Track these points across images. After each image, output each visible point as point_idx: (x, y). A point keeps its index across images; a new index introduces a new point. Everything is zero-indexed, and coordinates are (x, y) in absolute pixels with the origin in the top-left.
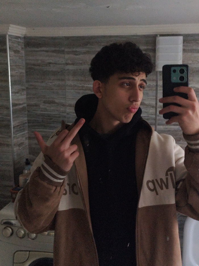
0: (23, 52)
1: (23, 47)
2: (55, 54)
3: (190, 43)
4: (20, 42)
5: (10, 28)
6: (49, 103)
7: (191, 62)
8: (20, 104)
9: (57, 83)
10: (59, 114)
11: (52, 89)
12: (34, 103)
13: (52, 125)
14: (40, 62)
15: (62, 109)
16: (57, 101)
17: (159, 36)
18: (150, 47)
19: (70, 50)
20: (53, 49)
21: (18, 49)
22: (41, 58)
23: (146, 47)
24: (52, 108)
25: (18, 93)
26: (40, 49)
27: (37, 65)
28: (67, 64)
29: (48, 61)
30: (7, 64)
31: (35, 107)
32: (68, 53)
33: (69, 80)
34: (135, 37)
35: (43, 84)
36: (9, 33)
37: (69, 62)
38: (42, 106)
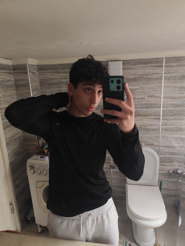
0: (37, 74)
1: (37, 70)
2: (54, 74)
3: (126, 65)
4: (35, 68)
5: (28, 60)
7: (127, 75)
9: (57, 89)
14: (47, 78)
17: (109, 61)
19: (63, 71)
20: (54, 71)
21: (34, 72)
22: (48, 76)
26: (46, 71)
27: (46, 80)
28: (62, 79)
29: (51, 78)
30: (28, 80)
32: (62, 73)
33: (63, 87)
35: (49, 90)
36: (28, 63)
37: (63, 77)
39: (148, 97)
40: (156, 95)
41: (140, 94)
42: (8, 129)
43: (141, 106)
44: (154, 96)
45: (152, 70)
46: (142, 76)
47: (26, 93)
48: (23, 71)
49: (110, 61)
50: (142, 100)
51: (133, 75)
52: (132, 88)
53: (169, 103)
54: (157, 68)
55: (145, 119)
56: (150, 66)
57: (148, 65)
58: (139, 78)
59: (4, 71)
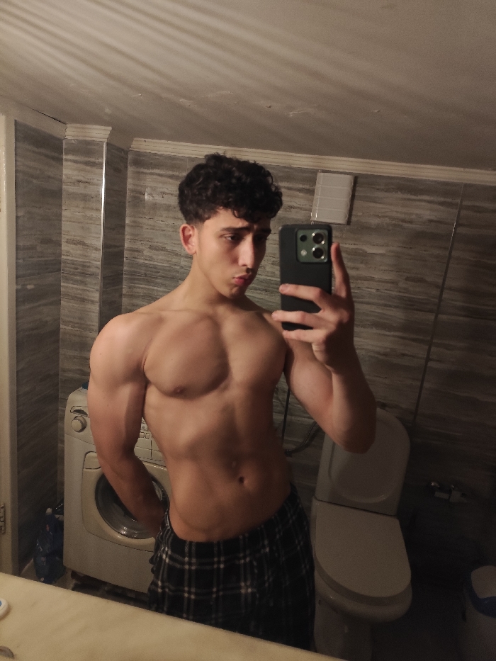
2: (171, 181)
3: (362, 187)
4: (122, 157)
6: (157, 250)
7: (361, 214)
8: (116, 246)
9: (171, 222)
10: (170, 267)
11: (162, 230)
12: (136, 247)
13: (158, 281)
15: (175, 260)
16: (168, 248)
17: (320, 171)
18: (307, 187)
20: (171, 173)
21: (119, 167)
23: (301, 186)
24: (160, 257)
25: (114, 229)
26: (151, 171)
29: (162, 190)
30: (101, 185)
31: (136, 253)
34: (287, 170)
35: (151, 222)
38: (146, 252)
39: (407, 279)
40: (429, 279)
41: (387, 268)
42: (27, 306)
43: (383, 302)
44: (421, 280)
45: (428, 212)
46: (401, 223)
47: (91, 218)
48: (89, 159)
49: (324, 171)
50: (389, 285)
51: (378, 216)
52: (370, 250)
53: (459, 304)
54: (442, 208)
55: (388, 336)
56: (425, 201)
57: (419, 197)
58: (391, 228)
59: (43, 151)
